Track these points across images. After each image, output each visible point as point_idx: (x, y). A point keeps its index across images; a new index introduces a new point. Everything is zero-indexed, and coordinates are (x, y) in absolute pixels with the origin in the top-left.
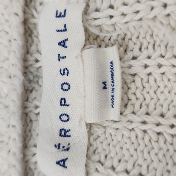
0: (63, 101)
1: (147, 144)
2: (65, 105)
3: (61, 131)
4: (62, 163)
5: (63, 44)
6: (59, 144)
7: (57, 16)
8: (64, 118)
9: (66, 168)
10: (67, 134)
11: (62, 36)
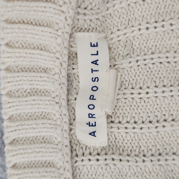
0: (92, 97)
1: (135, 105)
2: (93, 99)
3: (89, 115)
4: (93, 134)
5: (95, 62)
6: (89, 122)
7: (91, 46)
8: (91, 107)
9: (96, 136)
10: (93, 116)
11: (95, 58)
